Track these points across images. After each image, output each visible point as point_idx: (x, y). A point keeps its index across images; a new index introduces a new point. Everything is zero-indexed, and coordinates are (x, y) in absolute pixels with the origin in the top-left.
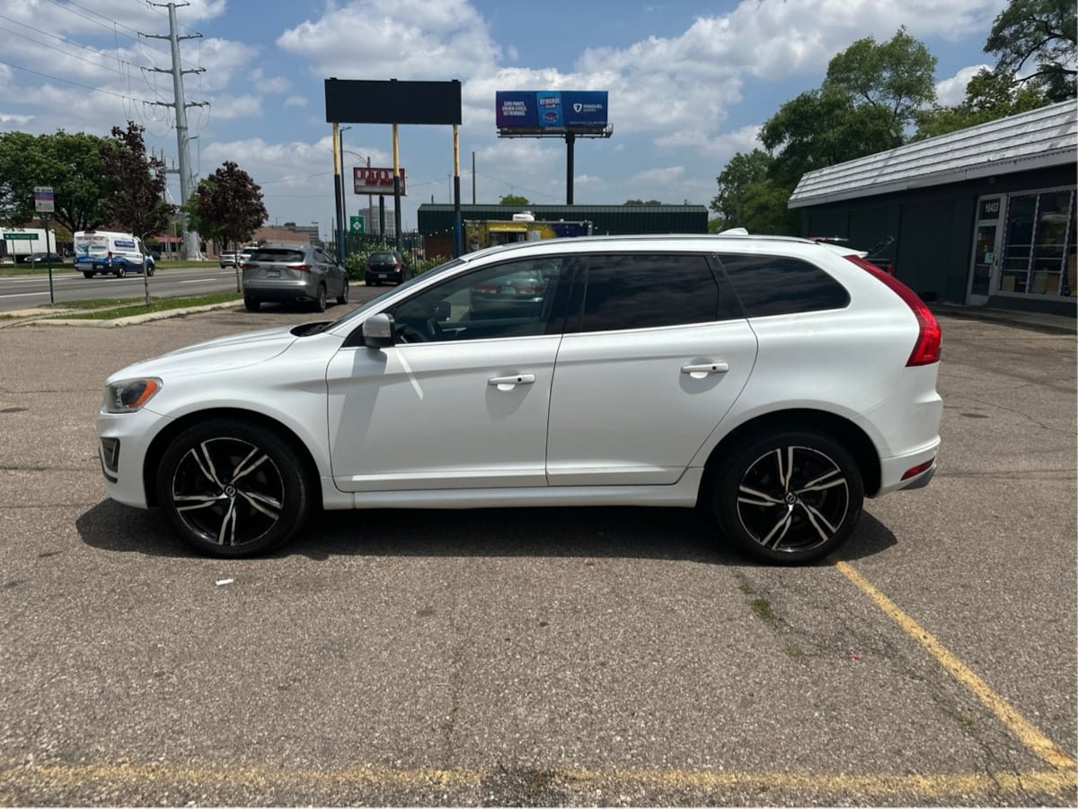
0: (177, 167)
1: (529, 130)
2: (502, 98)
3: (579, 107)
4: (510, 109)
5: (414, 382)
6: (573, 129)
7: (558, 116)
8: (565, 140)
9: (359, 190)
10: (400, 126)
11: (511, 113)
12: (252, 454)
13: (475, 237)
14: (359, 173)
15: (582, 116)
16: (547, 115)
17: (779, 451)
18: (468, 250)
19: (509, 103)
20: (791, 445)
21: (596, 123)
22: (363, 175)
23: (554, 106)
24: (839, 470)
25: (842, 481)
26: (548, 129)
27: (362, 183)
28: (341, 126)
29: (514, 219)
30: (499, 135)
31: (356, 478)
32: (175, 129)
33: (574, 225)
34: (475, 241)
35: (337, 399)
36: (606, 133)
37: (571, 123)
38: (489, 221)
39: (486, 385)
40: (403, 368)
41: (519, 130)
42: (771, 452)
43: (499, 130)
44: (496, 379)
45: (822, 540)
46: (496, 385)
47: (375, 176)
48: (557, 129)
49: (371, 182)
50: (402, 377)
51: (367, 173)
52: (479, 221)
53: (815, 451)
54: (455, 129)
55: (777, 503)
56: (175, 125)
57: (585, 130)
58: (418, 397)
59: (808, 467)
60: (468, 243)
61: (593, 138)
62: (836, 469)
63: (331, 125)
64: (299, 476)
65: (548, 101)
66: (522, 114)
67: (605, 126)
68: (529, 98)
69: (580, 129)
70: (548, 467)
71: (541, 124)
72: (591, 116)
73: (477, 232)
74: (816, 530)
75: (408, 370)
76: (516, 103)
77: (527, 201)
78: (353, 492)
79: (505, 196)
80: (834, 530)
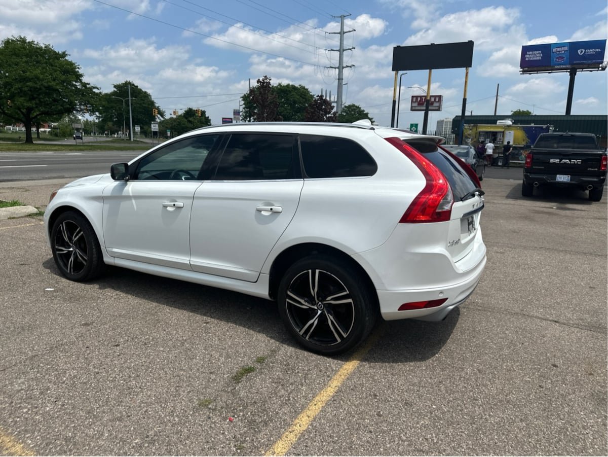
0: (336, 100)
1: (543, 68)
2: (526, 49)
3: (582, 51)
4: (530, 56)
5: (134, 201)
6: (576, 66)
7: (565, 59)
8: (569, 74)
9: (414, 108)
10: (433, 71)
11: (531, 59)
12: (78, 230)
13: (469, 135)
14: (415, 99)
15: (584, 57)
16: (557, 58)
17: (310, 271)
18: (464, 142)
19: (531, 53)
20: (318, 269)
21: (594, 61)
22: (417, 99)
23: (563, 52)
24: (348, 292)
25: (350, 300)
26: (556, 67)
27: (416, 104)
28: (400, 72)
29: (498, 123)
30: (522, 73)
31: (115, 250)
32: (337, 80)
33: (540, 127)
34: (469, 137)
35: (107, 206)
36: (602, 67)
37: (575, 62)
38: (479, 125)
39: (162, 206)
40: (129, 193)
41: (535, 69)
42: (306, 271)
43: (522, 70)
44: (167, 203)
45: (337, 341)
46: (167, 207)
47: (423, 100)
48: (564, 66)
49: (420, 104)
50: (128, 198)
51: (419, 99)
52: (472, 125)
53: (332, 275)
54: (467, 69)
55: (310, 307)
56: (337, 78)
57: (585, 66)
58: (134, 209)
59: (328, 285)
60: (464, 138)
61: (591, 71)
62: (346, 291)
63: (394, 72)
64: (93, 244)
65: (559, 49)
66: (539, 58)
67: (602, 63)
68: (545, 49)
69: (581, 66)
70: (191, 259)
71: (552, 64)
72: (591, 57)
73: (471, 132)
74: (332, 332)
75: (131, 194)
76: (535, 52)
77: (530, 113)
78: (114, 257)
79: (515, 110)
80: (345, 336)
